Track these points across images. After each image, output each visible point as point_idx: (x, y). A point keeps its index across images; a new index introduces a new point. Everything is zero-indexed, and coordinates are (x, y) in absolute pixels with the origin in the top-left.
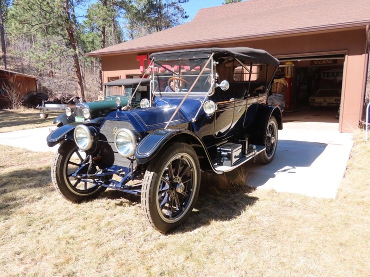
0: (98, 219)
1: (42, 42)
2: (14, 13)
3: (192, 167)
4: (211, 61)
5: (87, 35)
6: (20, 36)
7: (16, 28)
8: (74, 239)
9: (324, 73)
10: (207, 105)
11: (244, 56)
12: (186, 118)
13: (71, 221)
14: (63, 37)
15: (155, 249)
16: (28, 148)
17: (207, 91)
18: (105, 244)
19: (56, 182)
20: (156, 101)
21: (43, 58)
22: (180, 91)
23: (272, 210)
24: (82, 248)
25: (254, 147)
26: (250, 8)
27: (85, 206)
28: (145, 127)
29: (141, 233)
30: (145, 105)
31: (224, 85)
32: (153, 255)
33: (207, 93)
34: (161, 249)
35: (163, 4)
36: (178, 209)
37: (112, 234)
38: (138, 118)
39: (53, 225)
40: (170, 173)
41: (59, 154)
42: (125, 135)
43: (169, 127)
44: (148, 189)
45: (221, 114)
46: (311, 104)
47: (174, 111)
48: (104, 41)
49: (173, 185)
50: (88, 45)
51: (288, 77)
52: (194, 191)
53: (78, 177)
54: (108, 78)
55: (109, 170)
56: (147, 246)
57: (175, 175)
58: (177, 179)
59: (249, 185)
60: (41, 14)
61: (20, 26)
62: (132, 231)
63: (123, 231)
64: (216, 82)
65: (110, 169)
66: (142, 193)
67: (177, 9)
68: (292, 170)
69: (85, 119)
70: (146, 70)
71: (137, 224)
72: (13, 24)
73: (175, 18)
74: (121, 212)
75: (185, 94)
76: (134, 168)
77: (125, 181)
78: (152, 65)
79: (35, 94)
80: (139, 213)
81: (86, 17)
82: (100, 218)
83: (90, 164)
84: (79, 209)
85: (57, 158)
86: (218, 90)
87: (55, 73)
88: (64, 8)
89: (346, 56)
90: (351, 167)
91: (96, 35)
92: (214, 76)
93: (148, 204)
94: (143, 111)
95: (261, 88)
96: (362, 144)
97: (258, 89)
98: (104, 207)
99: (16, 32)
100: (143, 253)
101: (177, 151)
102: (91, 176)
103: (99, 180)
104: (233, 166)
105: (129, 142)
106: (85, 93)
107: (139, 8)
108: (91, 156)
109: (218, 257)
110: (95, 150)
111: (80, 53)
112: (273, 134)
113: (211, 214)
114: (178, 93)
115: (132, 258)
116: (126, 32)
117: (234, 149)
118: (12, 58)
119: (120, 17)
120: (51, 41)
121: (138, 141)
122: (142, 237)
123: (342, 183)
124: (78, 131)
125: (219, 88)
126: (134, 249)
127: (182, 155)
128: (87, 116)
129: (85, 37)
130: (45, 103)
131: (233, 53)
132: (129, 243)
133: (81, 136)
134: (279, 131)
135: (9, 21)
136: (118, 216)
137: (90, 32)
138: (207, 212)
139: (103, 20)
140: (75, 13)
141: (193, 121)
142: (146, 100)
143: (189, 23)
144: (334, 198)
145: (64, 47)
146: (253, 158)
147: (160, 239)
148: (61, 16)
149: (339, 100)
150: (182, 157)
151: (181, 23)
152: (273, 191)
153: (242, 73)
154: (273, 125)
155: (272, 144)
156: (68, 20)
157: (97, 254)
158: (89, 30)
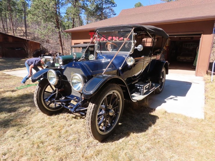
0: (60, 128)
1: (44, 26)
2: (30, 10)
3: (119, 99)
4: (132, 33)
5: (66, 22)
6: (33, 22)
7: (31, 18)
8: (43, 143)
9: (184, 44)
10: (129, 60)
11: (152, 31)
12: (116, 67)
13: (44, 129)
14: (54, 23)
15: (94, 155)
17: (129, 51)
18: (62, 148)
20: (98, 56)
21: (44, 33)
22: (112, 51)
23: (166, 125)
24: (47, 151)
25: (154, 85)
26: (148, 10)
27: (54, 117)
28: (90, 72)
30: (92, 58)
31: (140, 47)
33: (129, 52)
34: (98, 155)
35: (104, 7)
36: (109, 124)
37: (68, 140)
38: (86, 67)
39: (32, 131)
40: (105, 102)
41: (39, 87)
42: (77, 78)
43: (105, 73)
44: (91, 115)
45: (136, 65)
46: (178, 60)
47: (109, 62)
48: (73, 25)
49: (107, 111)
50: (66, 28)
51: (167, 46)
52: (120, 113)
53: (49, 101)
54: (75, 43)
55: (68, 97)
56: (89, 151)
57: (109, 104)
58: (110, 106)
59: (151, 107)
60: (43, 11)
61: (33, 17)
62: (80, 138)
63: (75, 139)
64: (135, 46)
67: (110, 10)
69: (60, 65)
70: (94, 40)
71: (83, 133)
72: (29, 16)
73: (110, 15)
74: (75, 123)
75: (116, 53)
76: (83, 98)
77: (76, 107)
78: (96, 35)
79: (39, 51)
81: (66, 13)
82: (62, 127)
83: (57, 94)
84: (50, 120)
85: (37, 89)
86: (136, 51)
87: (50, 41)
88: (55, 8)
89: (202, 35)
90: (207, 98)
91: (70, 23)
92: (134, 42)
93: (90, 125)
94: (91, 62)
95: (158, 50)
96: (210, 83)
98: (65, 118)
99: (31, 20)
100: (86, 158)
101: (111, 89)
103: (63, 103)
104: (144, 95)
105: (80, 82)
106: (64, 51)
107: (92, 9)
108: (57, 89)
110: (60, 85)
111: (62, 31)
112: (163, 77)
113: (129, 127)
114: (111, 52)
116: (85, 21)
117: (145, 85)
118: (30, 33)
119: (82, 14)
120: (48, 25)
121: (85, 82)
122: (86, 144)
123: (206, 108)
124: (49, 73)
125: (137, 49)
126: (81, 155)
128: (61, 63)
130: (43, 56)
131: (146, 28)
134: (166, 75)
136: (73, 126)
137: (67, 21)
138: (127, 126)
139: (74, 15)
140: (60, 11)
141: (120, 69)
142: (92, 55)
143: (116, 17)
144: (204, 119)
145: (54, 28)
146: (154, 91)
147: (98, 146)
148: (53, 12)
149: (193, 58)
150: (113, 93)
151: (112, 17)
152: (166, 112)
153: (146, 42)
154: (163, 72)
155: (162, 83)
156: (56, 14)
157: (55, 157)
158: (67, 20)
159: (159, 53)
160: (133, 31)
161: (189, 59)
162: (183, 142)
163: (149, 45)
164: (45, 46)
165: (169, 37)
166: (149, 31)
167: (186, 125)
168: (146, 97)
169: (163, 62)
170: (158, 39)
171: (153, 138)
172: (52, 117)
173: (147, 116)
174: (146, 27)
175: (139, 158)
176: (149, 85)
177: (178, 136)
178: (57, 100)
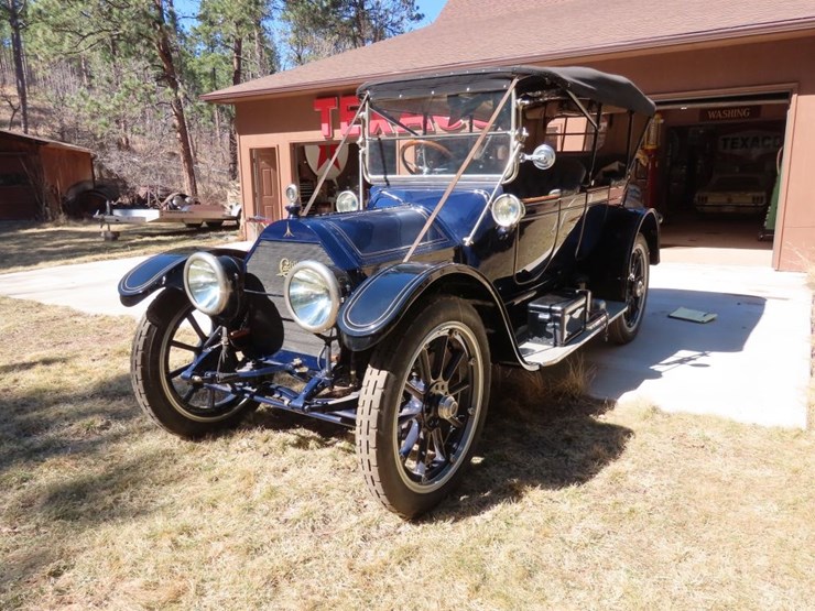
0: (246, 481)
1: (104, 75)
2: (42, 8)
3: (472, 356)
4: (510, 97)
5: (200, 56)
6: (57, 58)
7: (47, 42)
8: (189, 535)
9: (725, 140)
10: (500, 206)
12: (451, 238)
13: (180, 486)
14: (150, 61)
15: (393, 563)
16: (77, 307)
17: (499, 171)
18: (266, 548)
19: (142, 391)
20: (375, 197)
21: (107, 108)
22: (430, 172)
23: (659, 456)
24: (211, 558)
25: (603, 305)
27: (210, 446)
28: (356, 257)
29: (354, 519)
30: (347, 206)
31: (542, 156)
32: (389, 580)
33: (501, 176)
34: (406, 563)
36: (439, 458)
37: (282, 519)
38: (340, 237)
39: (137, 496)
40: (421, 370)
41: (148, 324)
42: (309, 278)
43: (418, 259)
44: (375, 412)
45: (526, 229)
46: (699, 208)
47: (421, 220)
48: (238, 72)
49: (431, 401)
50: (203, 81)
51: (650, 147)
52: (476, 412)
53: (197, 378)
54: (251, 150)
55: (269, 362)
56: (371, 552)
57: (435, 376)
58: (440, 384)
59: (594, 396)
60: (100, 10)
61: (55, 37)
62: (330, 513)
63: (309, 514)
64: (522, 150)
65: (271, 359)
66: (358, 423)
68: (702, 360)
70: (336, 131)
71: (339, 493)
72: (39, 33)
73: (396, 19)
74: (299, 463)
75: (451, 179)
76: (333, 357)
77: (312, 390)
79: (90, 187)
80: (343, 464)
81: (200, 18)
82: (251, 478)
83: (224, 348)
84: (199, 454)
85: (144, 333)
86: (526, 169)
87: (134, 142)
89: (795, 96)
91: (220, 60)
92: (518, 136)
93: (373, 452)
94: (344, 219)
95: (615, 166)
97: (606, 169)
98: (257, 448)
99: (47, 52)
100: (364, 573)
102: (225, 378)
103: (245, 385)
104: (566, 345)
105: (321, 295)
106: (199, 186)
108: (224, 329)
109: (552, 585)
110: (236, 315)
111: (186, 96)
112: (638, 273)
113: (515, 467)
114: (425, 176)
115: (338, 587)
116: (285, 51)
117: (568, 306)
118: (41, 111)
119: (272, 18)
120: (124, 71)
121: (344, 293)
122: (357, 529)
123: (812, 389)
124: (192, 267)
125: (530, 163)
126: (342, 563)
127: (450, 327)
129: (196, 63)
130: (113, 207)
132: (325, 546)
133: (203, 279)
134: (651, 267)
135: (32, 28)
136: (293, 472)
137: (207, 53)
138: (505, 463)
139: (238, 24)
140: (175, 9)
141: (466, 244)
142: (350, 194)
143: (425, 31)
144: (804, 428)
145: (152, 84)
146: (603, 331)
147: (403, 535)
148: (146, 15)
149: (762, 198)
150: (451, 331)
151: (406, 30)
152: (655, 409)
153: (564, 134)
154: (640, 254)
155: (637, 299)
156: (160, 23)
157: (249, 576)
158: (205, 48)
159: (619, 175)
160: (512, 90)
161: (745, 199)
162: (724, 509)
163: (574, 144)
164: (114, 162)
165: (656, 108)
166: (575, 87)
167: (738, 454)
168: (574, 352)
169: (636, 214)
170: (611, 118)
171: (609, 500)
172: (204, 446)
173: (584, 427)
174: (567, 73)
175: (563, 567)
176: (585, 305)
177: (704, 489)
178: (228, 375)
